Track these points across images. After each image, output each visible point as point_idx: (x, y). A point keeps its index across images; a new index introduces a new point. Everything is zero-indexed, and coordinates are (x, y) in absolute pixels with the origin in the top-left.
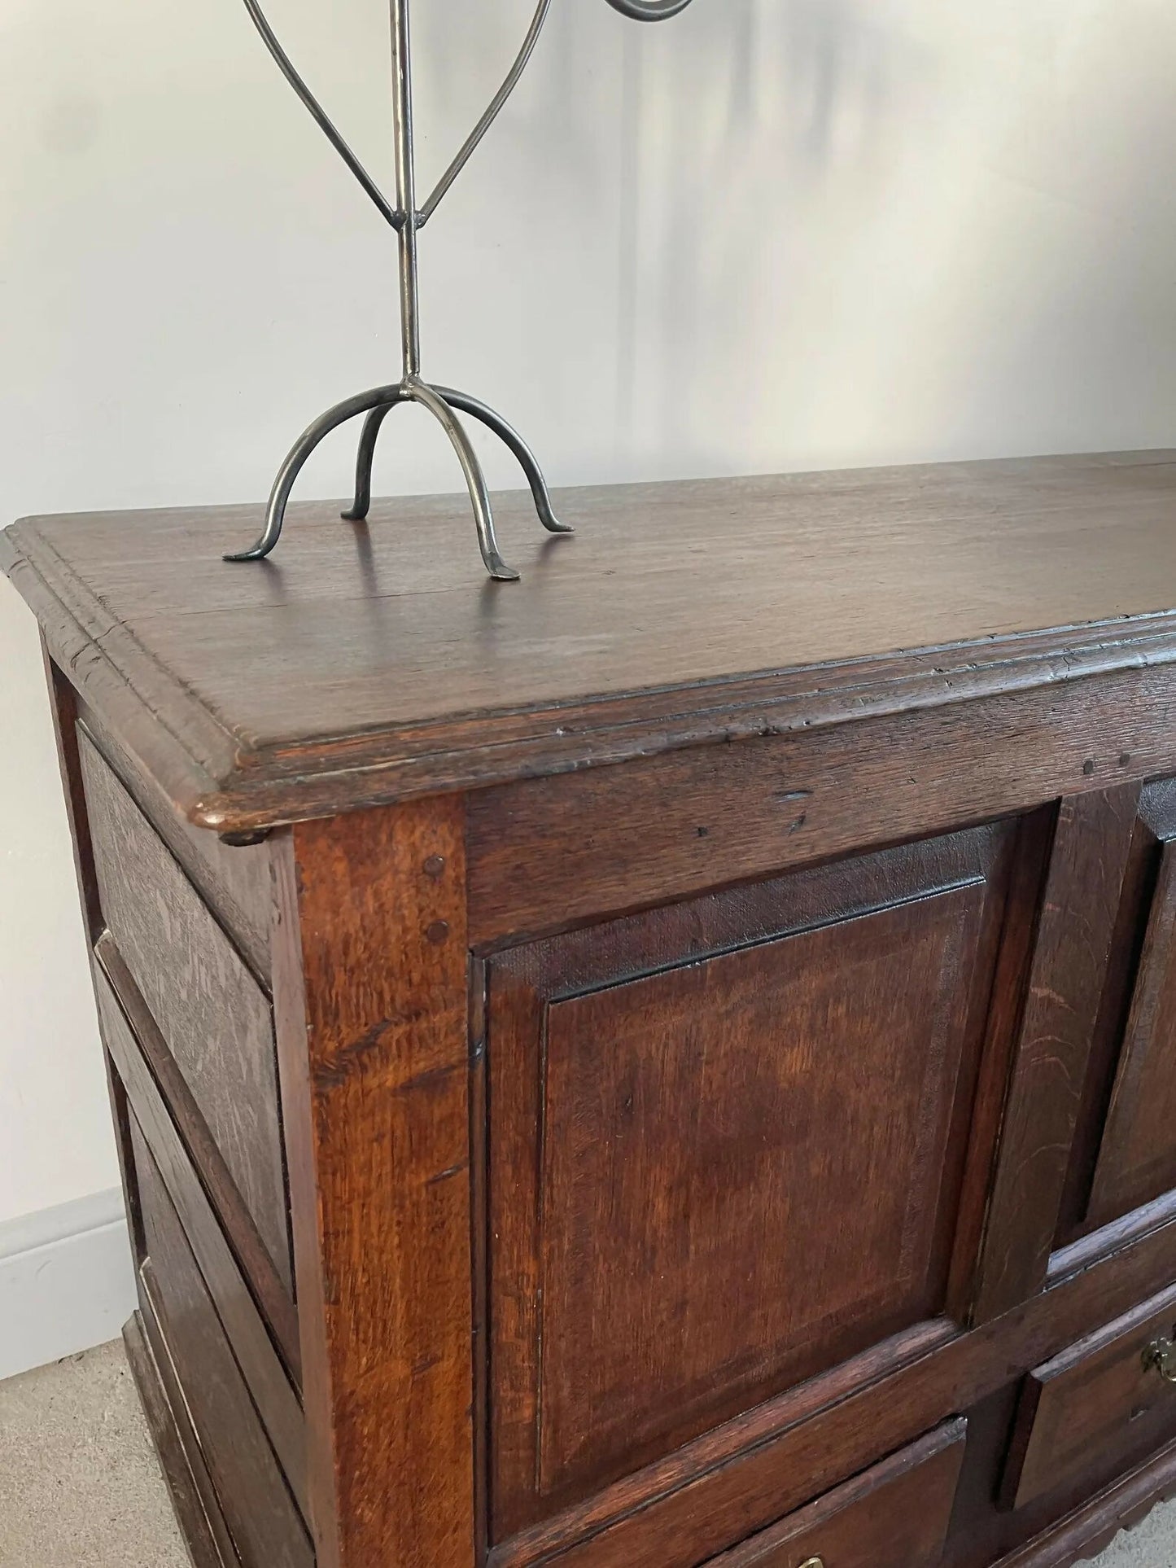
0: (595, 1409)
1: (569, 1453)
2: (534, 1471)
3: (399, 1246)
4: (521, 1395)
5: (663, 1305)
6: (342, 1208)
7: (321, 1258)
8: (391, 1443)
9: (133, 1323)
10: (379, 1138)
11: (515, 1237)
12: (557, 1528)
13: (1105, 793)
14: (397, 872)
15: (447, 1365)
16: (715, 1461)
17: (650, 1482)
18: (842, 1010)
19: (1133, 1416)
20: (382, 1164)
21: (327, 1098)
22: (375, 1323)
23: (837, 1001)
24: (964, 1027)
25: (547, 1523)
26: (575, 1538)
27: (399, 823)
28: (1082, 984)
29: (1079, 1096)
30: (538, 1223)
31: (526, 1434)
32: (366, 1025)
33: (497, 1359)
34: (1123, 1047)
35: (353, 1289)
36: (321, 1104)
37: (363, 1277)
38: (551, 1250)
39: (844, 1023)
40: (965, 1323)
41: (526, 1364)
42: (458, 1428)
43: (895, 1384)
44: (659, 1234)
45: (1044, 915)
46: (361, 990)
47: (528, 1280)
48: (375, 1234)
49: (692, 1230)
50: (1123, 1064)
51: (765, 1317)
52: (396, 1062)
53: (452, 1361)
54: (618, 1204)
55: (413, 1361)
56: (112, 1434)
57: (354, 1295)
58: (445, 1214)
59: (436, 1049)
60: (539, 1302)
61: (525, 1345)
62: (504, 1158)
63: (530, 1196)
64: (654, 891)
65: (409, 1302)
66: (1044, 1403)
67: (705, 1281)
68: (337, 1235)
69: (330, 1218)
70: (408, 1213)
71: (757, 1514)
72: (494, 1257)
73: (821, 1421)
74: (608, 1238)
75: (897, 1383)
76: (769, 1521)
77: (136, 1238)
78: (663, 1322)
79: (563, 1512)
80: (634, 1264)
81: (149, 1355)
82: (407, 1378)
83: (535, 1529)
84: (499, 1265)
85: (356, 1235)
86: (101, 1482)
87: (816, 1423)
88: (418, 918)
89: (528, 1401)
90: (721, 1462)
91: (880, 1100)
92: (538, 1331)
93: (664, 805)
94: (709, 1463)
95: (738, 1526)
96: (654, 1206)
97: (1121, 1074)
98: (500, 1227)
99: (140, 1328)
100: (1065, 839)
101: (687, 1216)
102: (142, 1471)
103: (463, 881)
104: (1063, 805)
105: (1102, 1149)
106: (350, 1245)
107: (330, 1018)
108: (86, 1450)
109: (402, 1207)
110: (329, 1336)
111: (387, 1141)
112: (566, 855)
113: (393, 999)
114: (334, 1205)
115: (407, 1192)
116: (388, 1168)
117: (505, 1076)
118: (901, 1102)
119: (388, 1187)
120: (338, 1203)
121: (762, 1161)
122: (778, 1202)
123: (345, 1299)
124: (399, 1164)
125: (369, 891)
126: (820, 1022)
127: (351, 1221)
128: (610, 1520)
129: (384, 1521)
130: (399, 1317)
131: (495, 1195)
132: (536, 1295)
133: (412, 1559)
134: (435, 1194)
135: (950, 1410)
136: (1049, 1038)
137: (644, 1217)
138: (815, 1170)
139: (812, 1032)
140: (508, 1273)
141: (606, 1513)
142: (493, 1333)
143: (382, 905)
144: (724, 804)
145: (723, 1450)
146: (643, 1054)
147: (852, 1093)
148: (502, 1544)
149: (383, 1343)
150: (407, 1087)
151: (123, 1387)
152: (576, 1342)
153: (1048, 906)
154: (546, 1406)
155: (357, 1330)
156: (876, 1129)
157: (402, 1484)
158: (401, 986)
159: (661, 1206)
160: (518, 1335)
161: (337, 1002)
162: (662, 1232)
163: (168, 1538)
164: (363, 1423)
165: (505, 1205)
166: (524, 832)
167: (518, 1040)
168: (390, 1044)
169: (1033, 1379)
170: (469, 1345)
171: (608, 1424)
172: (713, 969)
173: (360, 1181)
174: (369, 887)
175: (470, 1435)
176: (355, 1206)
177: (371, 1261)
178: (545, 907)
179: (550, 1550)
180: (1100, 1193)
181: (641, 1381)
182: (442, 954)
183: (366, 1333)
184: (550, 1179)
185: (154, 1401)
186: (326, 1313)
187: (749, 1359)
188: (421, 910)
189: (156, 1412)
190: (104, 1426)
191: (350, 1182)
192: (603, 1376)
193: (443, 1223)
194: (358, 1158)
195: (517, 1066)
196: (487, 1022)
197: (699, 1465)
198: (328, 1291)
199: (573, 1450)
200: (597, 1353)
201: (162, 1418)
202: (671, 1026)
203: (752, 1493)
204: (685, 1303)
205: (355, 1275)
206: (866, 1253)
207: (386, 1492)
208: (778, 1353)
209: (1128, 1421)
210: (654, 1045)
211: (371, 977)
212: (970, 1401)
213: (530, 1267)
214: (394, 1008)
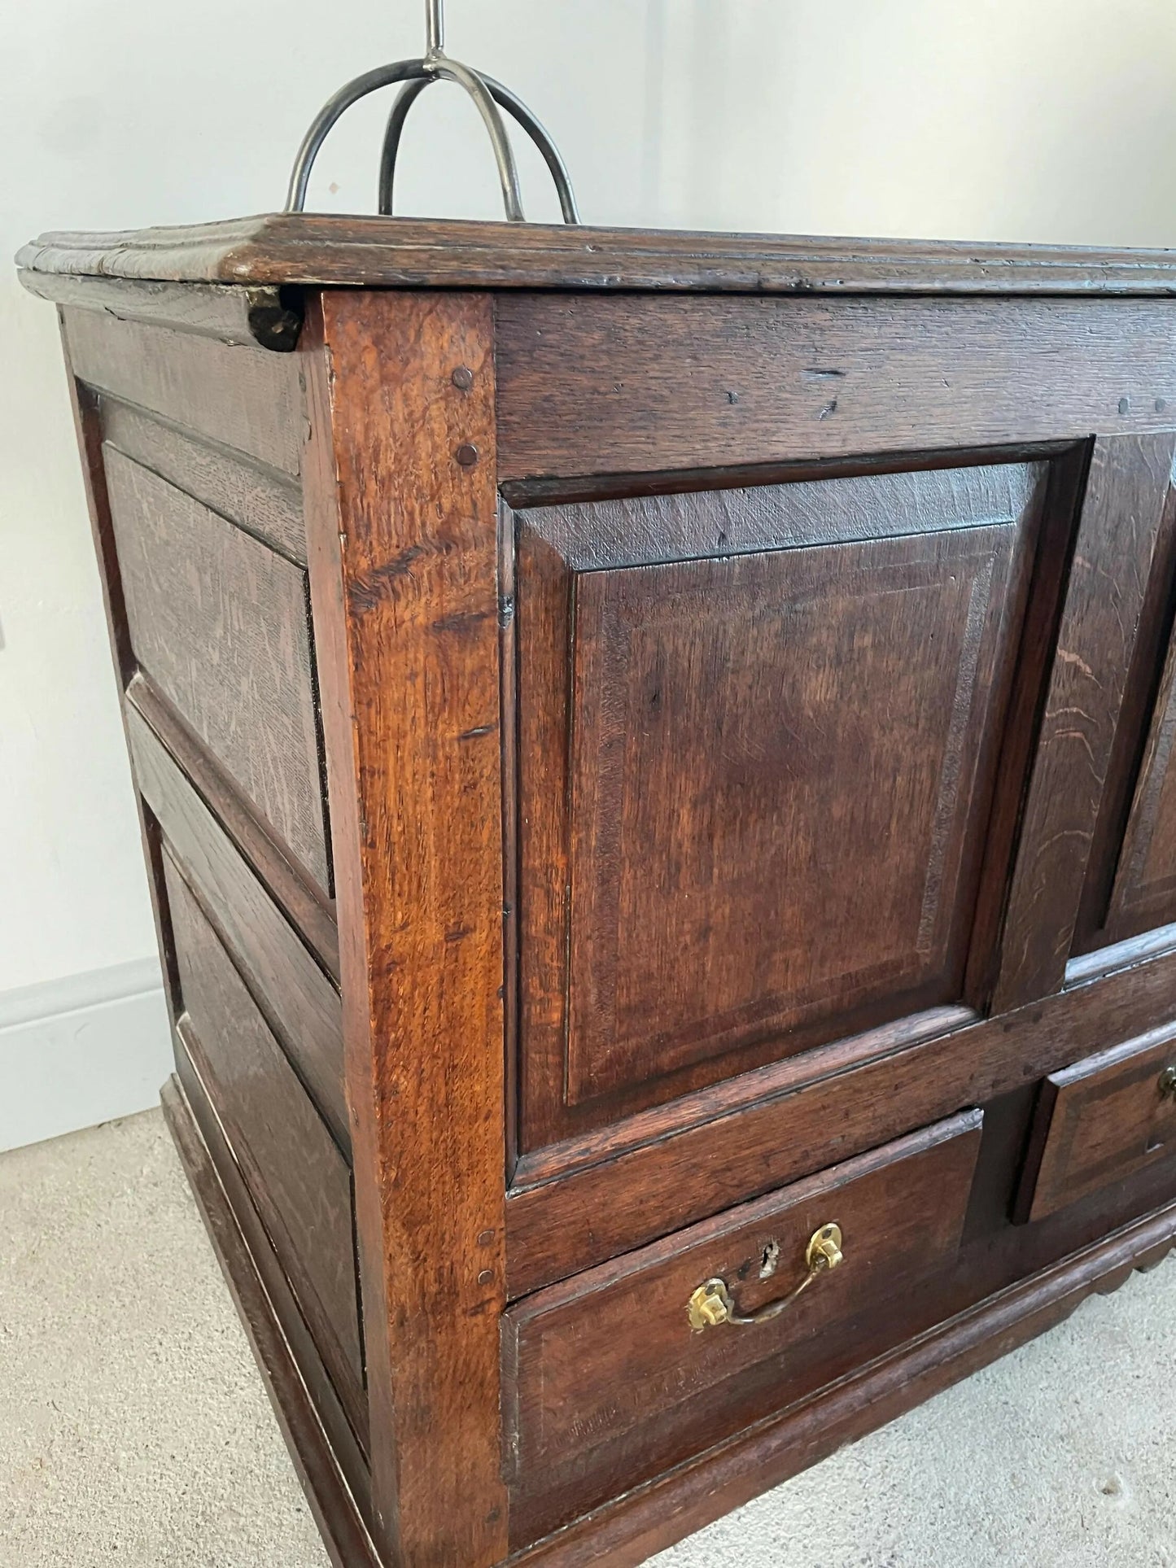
0: (621, 1022)
1: (596, 1065)
2: (562, 1079)
3: (433, 799)
4: (550, 995)
5: (687, 927)
6: (377, 745)
7: (357, 795)
8: (425, 1010)
9: (171, 1085)
10: (413, 676)
11: (544, 824)
12: (584, 1145)
13: (1139, 440)
14: (426, 378)
15: (479, 937)
16: (735, 1105)
17: (673, 1116)
18: (868, 640)
19: (1149, 1148)
20: (415, 706)
21: (362, 621)
22: (411, 878)
23: (864, 628)
24: (990, 684)
25: (574, 1140)
26: (601, 1156)
27: (428, 320)
28: (1109, 656)
29: (1102, 782)
30: (566, 814)
31: (554, 1039)
32: (398, 547)
33: (528, 953)
34: (1149, 742)
35: (389, 835)
36: (355, 626)
37: (398, 825)
38: (580, 841)
39: (870, 655)
40: (984, 1012)
41: (555, 964)
42: (490, 1009)
43: (913, 1059)
44: (684, 849)
45: (1075, 568)
46: (392, 503)
47: (557, 874)
48: (410, 781)
49: (716, 853)
50: (1148, 760)
51: (786, 961)
52: (428, 597)
53: (484, 935)
54: (645, 807)
55: (447, 927)
56: (151, 1186)
57: (390, 844)
58: (477, 774)
59: (467, 590)
60: (568, 897)
61: (554, 942)
62: (534, 737)
63: (559, 784)
64: (685, 459)
65: (442, 861)
66: (1060, 1109)
67: (727, 911)
68: (372, 775)
69: (366, 752)
70: (442, 766)
71: (775, 1170)
72: (525, 843)
73: (839, 1082)
74: (634, 843)
75: (914, 1059)
76: (788, 1181)
77: (172, 993)
78: (686, 945)
79: (590, 1132)
80: (660, 875)
81: (186, 1110)
82: (440, 943)
83: (563, 1145)
84: (528, 853)
85: (391, 777)
86: (140, 1226)
87: (835, 1083)
88: (448, 436)
89: (558, 1004)
90: (742, 1106)
91: (904, 749)
92: (567, 930)
93: (695, 358)
94: (730, 1106)
95: (758, 1178)
96: (679, 816)
97: (1145, 771)
98: (530, 812)
99: (177, 1087)
100: (1097, 486)
101: (711, 837)
102: (181, 1215)
103: (491, 402)
104: (1097, 445)
105: (1124, 851)
106: (385, 786)
107: (363, 531)
108: (125, 1199)
109: (435, 758)
110: (365, 882)
111: (420, 680)
112: (596, 396)
113: (424, 524)
114: (369, 740)
115: (440, 742)
116: (421, 712)
117: (535, 647)
118: (924, 754)
119: (421, 733)
120: (373, 738)
121: (785, 792)
122: (800, 839)
123: (381, 846)
124: (435, 711)
125: (398, 395)
126: (845, 649)
127: (386, 760)
128: (637, 1144)
129: (419, 1094)
130: (433, 875)
131: (525, 778)
132: (564, 892)
133: (444, 1141)
134: (467, 750)
135: (967, 1101)
136: (1075, 710)
137: (670, 828)
138: (837, 811)
139: (838, 661)
140: (537, 863)
141: (631, 1137)
142: (524, 925)
143: (411, 413)
144: (754, 370)
145: (744, 1095)
146: (669, 648)
147: (876, 735)
148: (530, 1154)
149: (418, 900)
150: (440, 625)
151: (160, 1149)
152: (603, 946)
153: (1078, 559)
154: (574, 1009)
155: (393, 880)
156: (899, 779)
157: (435, 1057)
158: (431, 510)
159: (686, 817)
160: (548, 932)
161: (368, 513)
162: (687, 846)
163: (205, 1271)
164: (399, 983)
165: (535, 789)
166: (552, 358)
167: (547, 610)
168: (422, 576)
169: (1051, 1083)
170: (501, 919)
171: (633, 1042)
172: (741, 566)
173: (394, 719)
174: (398, 389)
175: (501, 1019)
176: (391, 744)
177: (406, 809)
178: (573, 452)
179: (578, 1164)
180: (1121, 900)
181: (664, 1002)
182: (472, 484)
183: (401, 885)
184: (579, 765)
185: (191, 1146)
186: (363, 855)
187: (771, 1004)
188: (450, 428)
189: (194, 1155)
190: (141, 1179)
191: (385, 718)
192: (628, 989)
193: (475, 785)
194: (393, 695)
195: (546, 639)
196: (516, 583)
197: (721, 1105)
198: (365, 831)
199: (600, 1062)
200: (623, 964)
201: (199, 1159)
202: (697, 622)
203: (771, 1144)
204: (708, 929)
205: (390, 818)
206: (887, 914)
207: (421, 1063)
208: (799, 1005)
209: (1143, 1153)
210: (680, 641)
211: (402, 492)
212: (988, 1094)
213: (559, 860)
214: (425, 535)
